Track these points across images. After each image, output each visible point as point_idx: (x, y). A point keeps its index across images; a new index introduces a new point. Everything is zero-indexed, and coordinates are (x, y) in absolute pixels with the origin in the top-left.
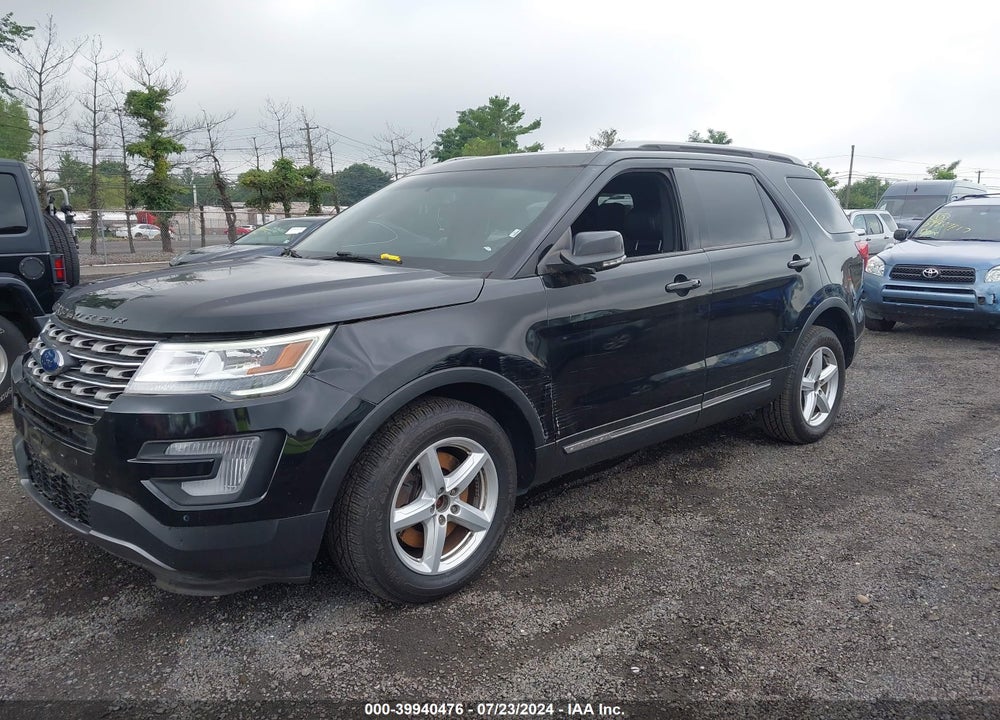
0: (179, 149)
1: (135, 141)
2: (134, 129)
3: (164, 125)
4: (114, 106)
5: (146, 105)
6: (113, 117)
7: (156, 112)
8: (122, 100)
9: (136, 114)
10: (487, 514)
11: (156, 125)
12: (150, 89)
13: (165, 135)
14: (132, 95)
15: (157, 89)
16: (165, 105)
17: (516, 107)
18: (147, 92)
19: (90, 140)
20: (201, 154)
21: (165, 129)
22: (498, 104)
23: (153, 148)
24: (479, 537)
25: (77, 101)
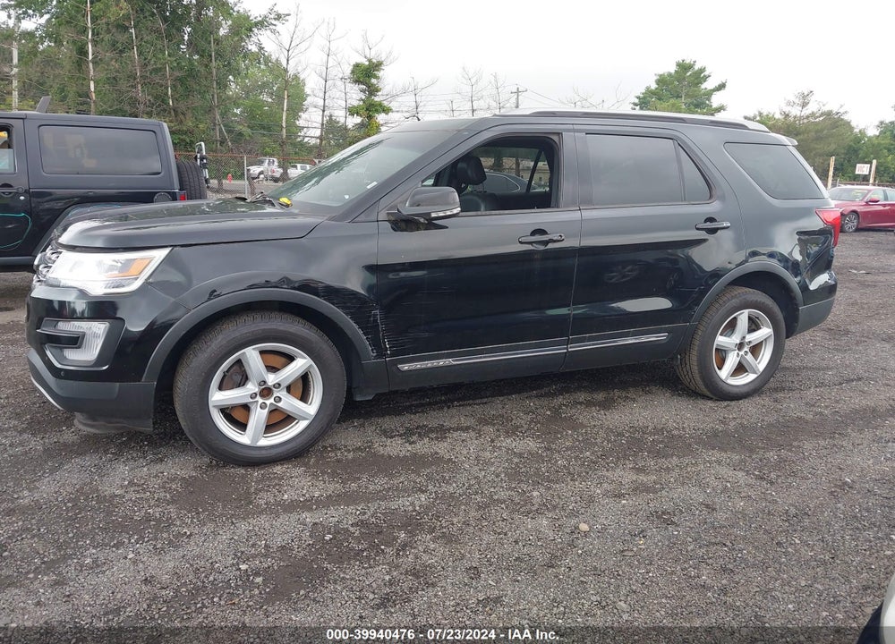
0: (387, 110)
1: (356, 103)
2: (355, 95)
3: (377, 91)
4: (341, 76)
5: (366, 74)
6: (339, 83)
7: (373, 81)
8: (348, 70)
9: (357, 81)
10: (312, 408)
11: (372, 90)
12: (370, 61)
13: (376, 99)
14: (357, 66)
15: (374, 61)
16: (380, 74)
17: (702, 70)
18: (367, 63)
19: (321, 103)
20: (407, 115)
21: (379, 93)
22: (683, 67)
23: (367, 109)
24: (303, 425)
25: (313, 72)
